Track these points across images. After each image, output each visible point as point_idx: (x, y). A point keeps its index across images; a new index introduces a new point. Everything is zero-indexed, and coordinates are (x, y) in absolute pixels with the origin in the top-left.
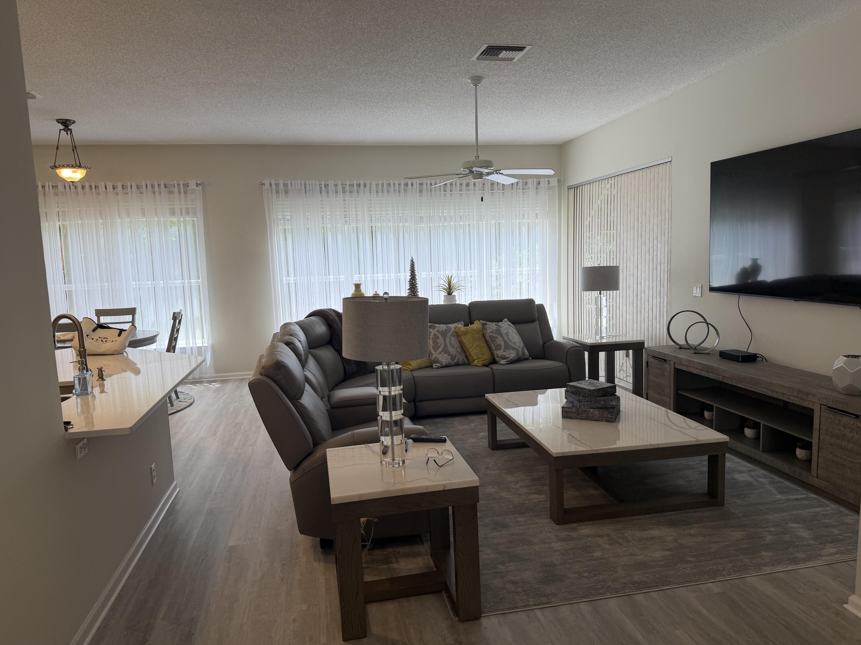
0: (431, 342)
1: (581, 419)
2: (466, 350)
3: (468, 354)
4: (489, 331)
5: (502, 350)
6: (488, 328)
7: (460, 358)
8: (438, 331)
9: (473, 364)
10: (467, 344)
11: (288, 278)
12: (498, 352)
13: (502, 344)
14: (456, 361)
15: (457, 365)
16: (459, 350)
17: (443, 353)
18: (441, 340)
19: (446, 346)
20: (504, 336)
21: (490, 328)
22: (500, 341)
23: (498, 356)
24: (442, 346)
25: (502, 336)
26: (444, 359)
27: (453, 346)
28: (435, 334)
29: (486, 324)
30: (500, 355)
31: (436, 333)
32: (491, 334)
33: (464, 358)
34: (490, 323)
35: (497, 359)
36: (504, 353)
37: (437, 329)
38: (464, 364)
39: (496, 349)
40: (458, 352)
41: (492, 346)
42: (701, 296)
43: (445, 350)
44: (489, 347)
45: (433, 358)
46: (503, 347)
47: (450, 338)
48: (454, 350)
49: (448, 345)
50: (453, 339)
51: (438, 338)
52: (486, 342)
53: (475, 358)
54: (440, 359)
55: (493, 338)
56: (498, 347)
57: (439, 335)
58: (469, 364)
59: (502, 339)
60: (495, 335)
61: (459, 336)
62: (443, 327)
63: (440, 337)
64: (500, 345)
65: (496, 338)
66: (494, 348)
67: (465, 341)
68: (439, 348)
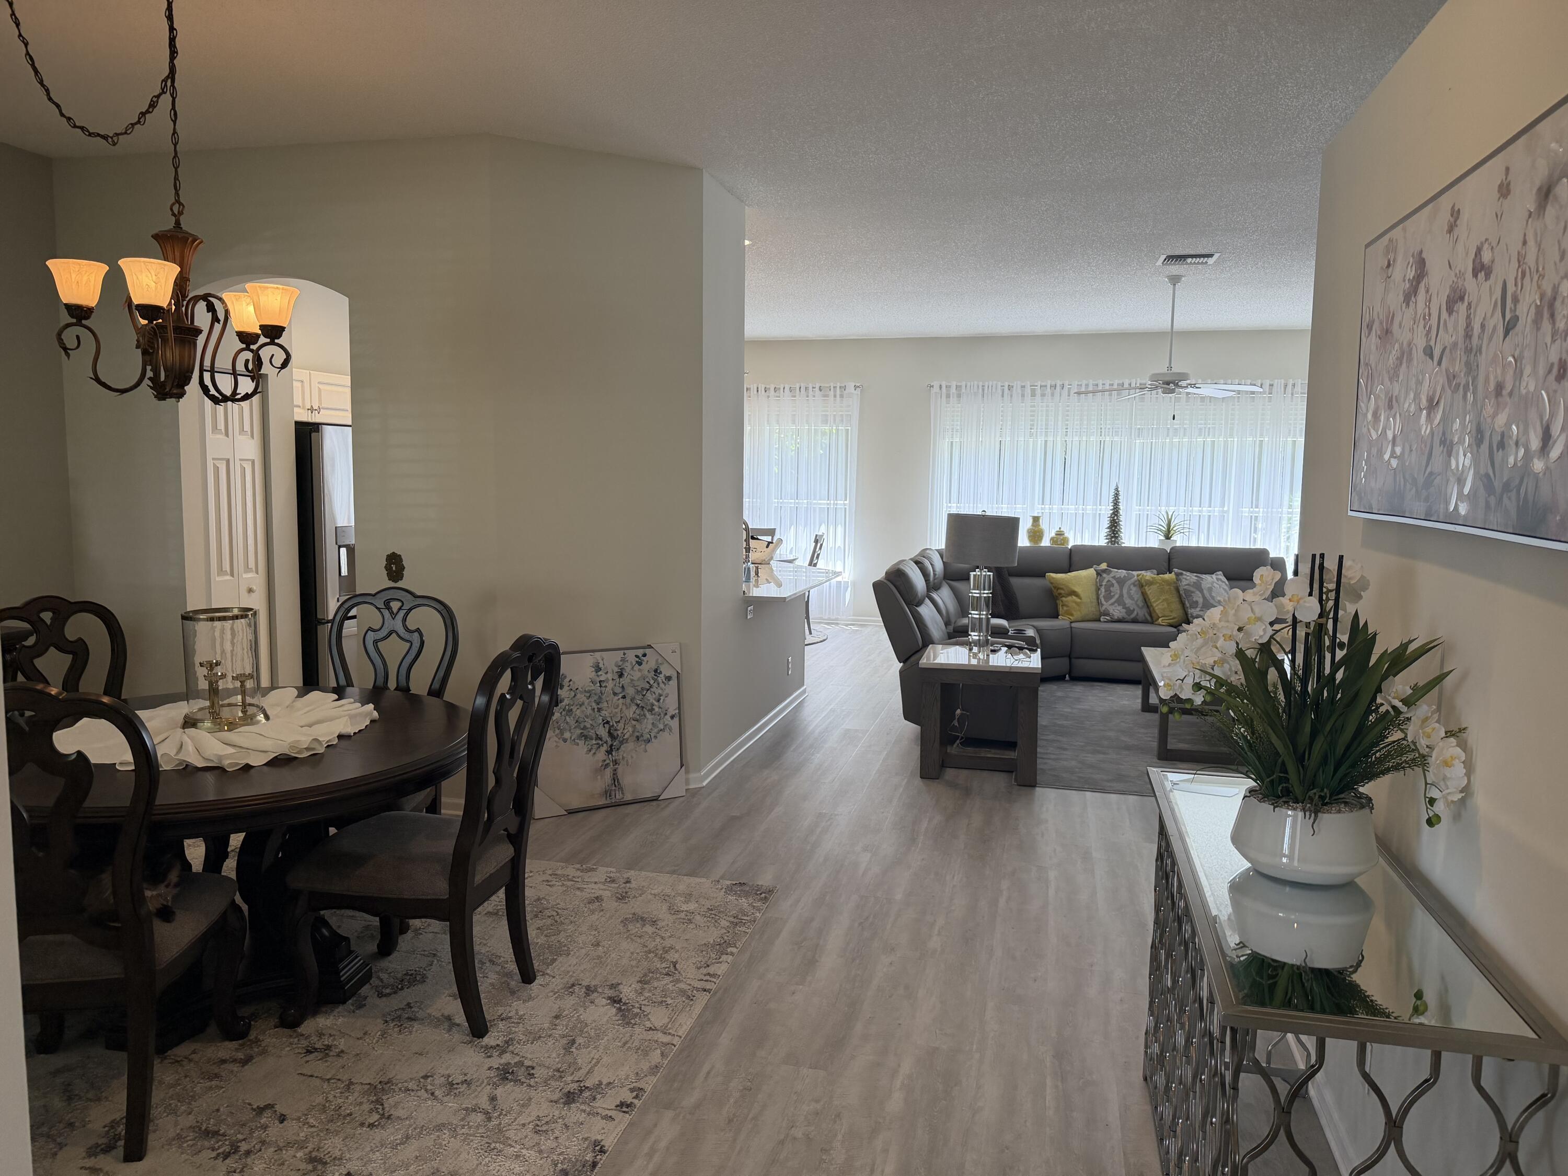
0: (1103, 590)
2: (1149, 604)
3: (1151, 609)
4: (1184, 582)
5: (1198, 609)
6: (1183, 580)
7: (1141, 613)
8: (1114, 577)
9: (1156, 623)
10: (1150, 597)
11: (949, 505)
12: (1193, 610)
13: (1201, 600)
14: (1133, 616)
15: (1135, 621)
16: (1141, 603)
17: (1116, 604)
18: (1116, 588)
19: (1121, 596)
20: (1205, 592)
21: (1186, 579)
22: (1198, 597)
23: (1192, 616)
24: (1117, 596)
25: (1201, 591)
26: (1117, 612)
27: (1131, 597)
28: (1109, 581)
29: (1182, 574)
30: (1194, 615)
31: (1111, 579)
32: (1186, 587)
33: (1147, 615)
34: (1188, 574)
37: (1112, 575)
38: (1145, 622)
39: (1191, 607)
40: (1138, 606)
41: (1187, 602)
43: (1120, 601)
44: (1183, 604)
45: (1102, 609)
46: (1200, 605)
47: (1129, 587)
48: (1133, 602)
49: (1125, 595)
50: (1134, 589)
51: (1113, 585)
52: (1180, 596)
53: (1160, 615)
54: (1111, 611)
55: (1189, 593)
56: (1195, 604)
57: (1114, 582)
58: (1152, 623)
59: (1200, 595)
60: (1192, 589)
61: (1142, 586)
62: (1122, 573)
63: (1116, 585)
64: (1197, 602)
65: (1193, 592)
66: (1188, 605)
67: (1148, 593)
68: (1112, 597)
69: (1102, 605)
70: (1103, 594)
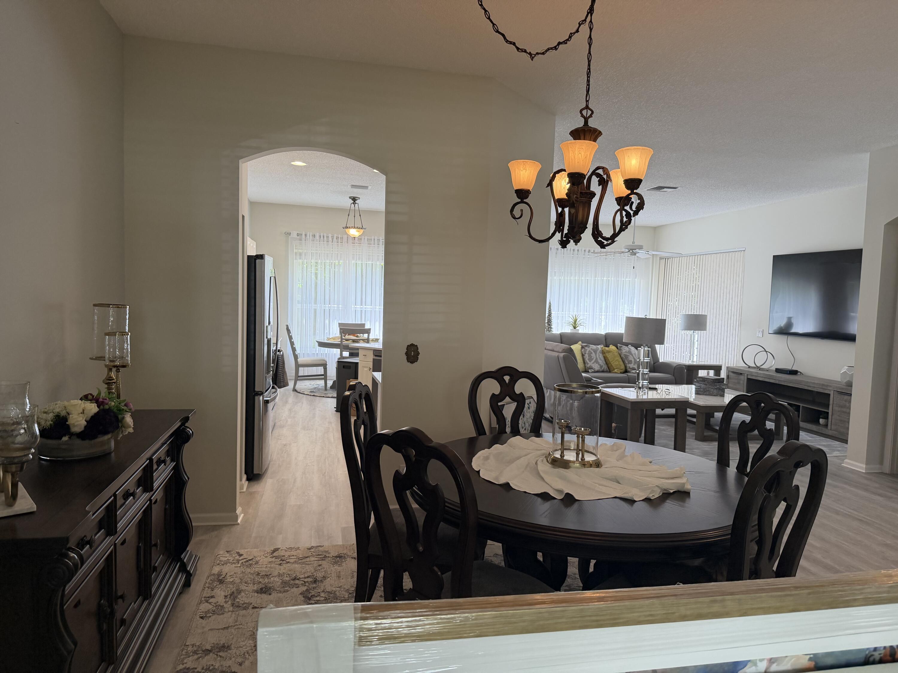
0: (587, 356)
1: (706, 395)
2: (608, 363)
3: (610, 365)
4: (624, 351)
5: (633, 364)
6: (623, 350)
7: (605, 367)
8: (592, 349)
9: (613, 372)
10: (609, 359)
12: (630, 365)
13: (633, 360)
14: (603, 369)
15: (603, 372)
16: (604, 362)
17: (595, 363)
18: (593, 355)
19: (597, 359)
20: (634, 355)
21: (624, 349)
22: (631, 358)
23: (630, 368)
24: (595, 359)
25: (632, 355)
26: (596, 367)
27: (601, 360)
28: (589, 351)
29: (622, 347)
30: (631, 367)
31: (591, 350)
32: (625, 353)
33: (607, 368)
34: (624, 346)
35: (629, 370)
36: (634, 366)
37: (591, 348)
38: (606, 372)
39: (629, 363)
40: (604, 363)
41: (626, 361)
42: (762, 336)
43: (596, 361)
44: (624, 362)
45: (588, 366)
46: (633, 362)
47: (599, 354)
48: (602, 362)
49: (598, 359)
50: (601, 355)
51: (592, 353)
52: (622, 358)
53: (615, 368)
54: (593, 367)
55: (626, 356)
56: (630, 362)
57: (592, 351)
58: (610, 372)
59: (632, 357)
60: (628, 354)
61: (604, 353)
62: (594, 347)
63: (593, 353)
64: (631, 361)
65: (629, 356)
66: (627, 363)
67: (608, 356)
68: (593, 359)
69: (588, 364)
70: (587, 358)
